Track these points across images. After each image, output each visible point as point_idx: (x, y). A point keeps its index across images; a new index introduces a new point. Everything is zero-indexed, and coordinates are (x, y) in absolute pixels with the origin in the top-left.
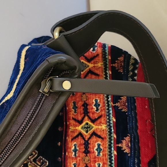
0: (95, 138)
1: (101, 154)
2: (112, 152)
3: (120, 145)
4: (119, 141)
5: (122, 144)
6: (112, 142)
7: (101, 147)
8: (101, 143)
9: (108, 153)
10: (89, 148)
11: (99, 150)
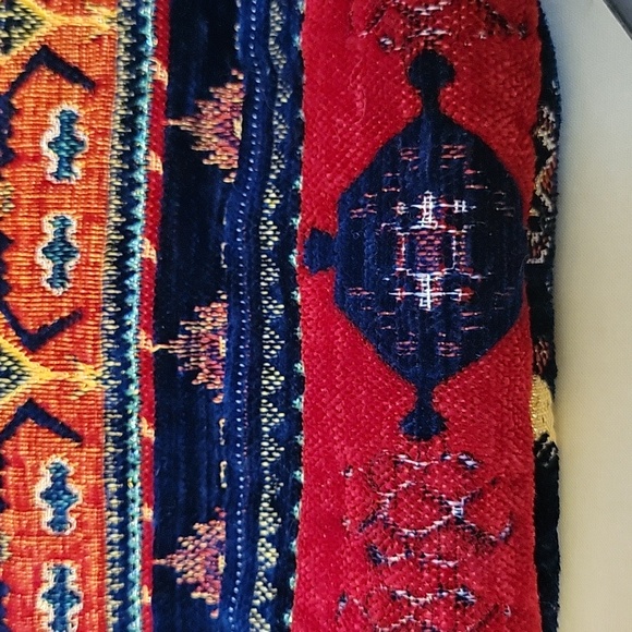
0: (50, 81)
1: (77, 167)
2: (140, 156)
3: (185, 124)
4: (180, 99)
5: (199, 120)
6: (144, 104)
7: (82, 133)
8: (83, 112)
9: (117, 164)
10: (11, 135)
11: (68, 145)
